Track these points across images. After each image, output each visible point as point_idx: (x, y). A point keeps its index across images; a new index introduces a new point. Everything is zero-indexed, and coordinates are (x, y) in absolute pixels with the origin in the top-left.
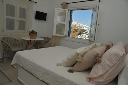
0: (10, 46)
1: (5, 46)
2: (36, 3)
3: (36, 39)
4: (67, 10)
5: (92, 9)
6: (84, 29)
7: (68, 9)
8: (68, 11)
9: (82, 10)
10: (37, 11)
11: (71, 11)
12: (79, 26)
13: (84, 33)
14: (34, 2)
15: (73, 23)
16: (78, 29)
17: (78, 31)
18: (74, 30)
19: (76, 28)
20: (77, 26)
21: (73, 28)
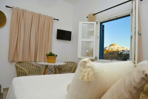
0: (26, 72)
1: (20, 72)
2: (58, 20)
3: (55, 63)
4: (95, 23)
5: (130, 15)
7: (97, 21)
8: (97, 23)
10: (58, 30)
11: (101, 23)
12: (122, 50)
14: (54, 19)
15: (115, 46)
16: (121, 54)
17: (122, 56)
18: (117, 54)
19: (119, 53)
20: (119, 50)
21: (115, 53)
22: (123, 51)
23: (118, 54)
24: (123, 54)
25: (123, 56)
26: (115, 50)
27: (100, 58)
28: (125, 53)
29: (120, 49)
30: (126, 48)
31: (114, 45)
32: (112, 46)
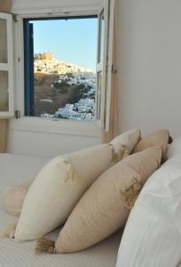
4: (11, 16)
5: (96, 16)
6: (87, 81)
9: (66, 18)
11: (26, 21)
12: (67, 74)
13: (85, 97)
15: (47, 62)
16: (64, 84)
17: (67, 91)
18: (52, 86)
19: (60, 81)
20: (60, 73)
21: (47, 81)
22: (70, 75)
23: (57, 85)
24: (69, 85)
25: (70, 90)
26: (47, 73)
27: (26, 114)
28: (74, 81)
29: (62, 71)
30: (77, 67)
31: (45, 58)
32: (40, 61)
